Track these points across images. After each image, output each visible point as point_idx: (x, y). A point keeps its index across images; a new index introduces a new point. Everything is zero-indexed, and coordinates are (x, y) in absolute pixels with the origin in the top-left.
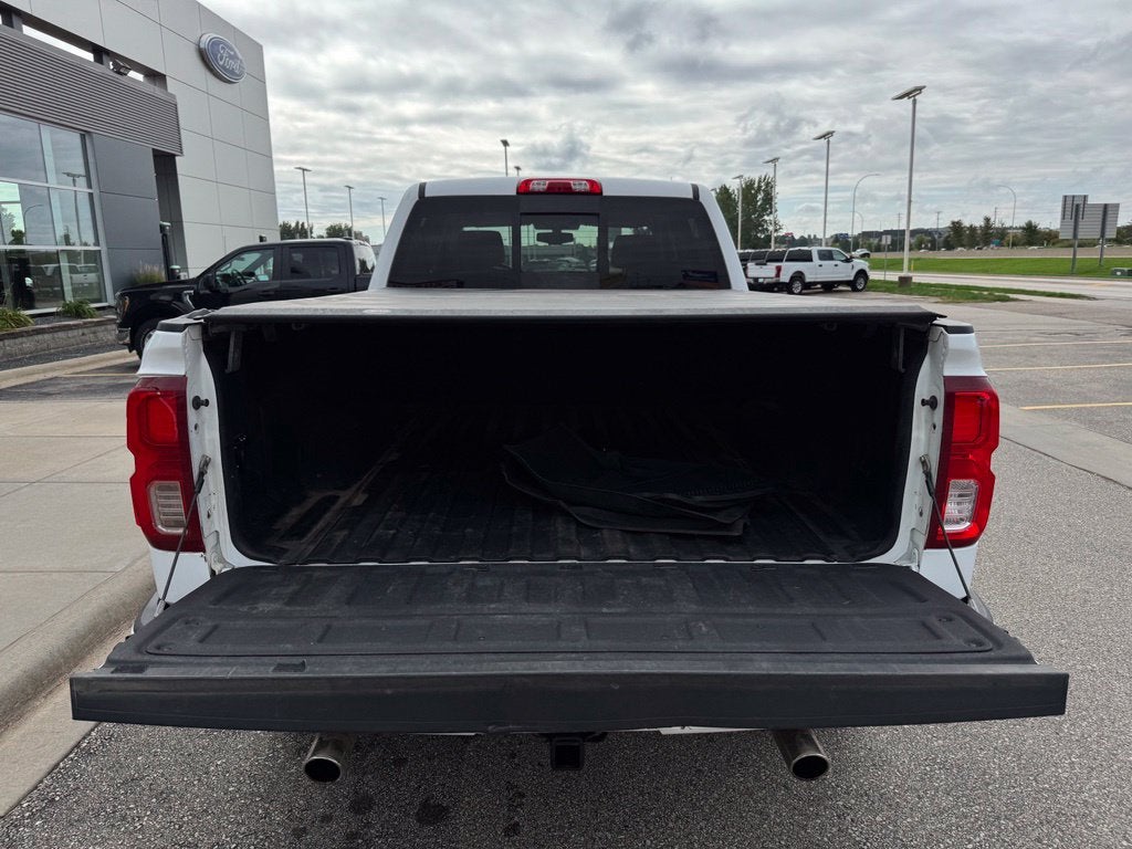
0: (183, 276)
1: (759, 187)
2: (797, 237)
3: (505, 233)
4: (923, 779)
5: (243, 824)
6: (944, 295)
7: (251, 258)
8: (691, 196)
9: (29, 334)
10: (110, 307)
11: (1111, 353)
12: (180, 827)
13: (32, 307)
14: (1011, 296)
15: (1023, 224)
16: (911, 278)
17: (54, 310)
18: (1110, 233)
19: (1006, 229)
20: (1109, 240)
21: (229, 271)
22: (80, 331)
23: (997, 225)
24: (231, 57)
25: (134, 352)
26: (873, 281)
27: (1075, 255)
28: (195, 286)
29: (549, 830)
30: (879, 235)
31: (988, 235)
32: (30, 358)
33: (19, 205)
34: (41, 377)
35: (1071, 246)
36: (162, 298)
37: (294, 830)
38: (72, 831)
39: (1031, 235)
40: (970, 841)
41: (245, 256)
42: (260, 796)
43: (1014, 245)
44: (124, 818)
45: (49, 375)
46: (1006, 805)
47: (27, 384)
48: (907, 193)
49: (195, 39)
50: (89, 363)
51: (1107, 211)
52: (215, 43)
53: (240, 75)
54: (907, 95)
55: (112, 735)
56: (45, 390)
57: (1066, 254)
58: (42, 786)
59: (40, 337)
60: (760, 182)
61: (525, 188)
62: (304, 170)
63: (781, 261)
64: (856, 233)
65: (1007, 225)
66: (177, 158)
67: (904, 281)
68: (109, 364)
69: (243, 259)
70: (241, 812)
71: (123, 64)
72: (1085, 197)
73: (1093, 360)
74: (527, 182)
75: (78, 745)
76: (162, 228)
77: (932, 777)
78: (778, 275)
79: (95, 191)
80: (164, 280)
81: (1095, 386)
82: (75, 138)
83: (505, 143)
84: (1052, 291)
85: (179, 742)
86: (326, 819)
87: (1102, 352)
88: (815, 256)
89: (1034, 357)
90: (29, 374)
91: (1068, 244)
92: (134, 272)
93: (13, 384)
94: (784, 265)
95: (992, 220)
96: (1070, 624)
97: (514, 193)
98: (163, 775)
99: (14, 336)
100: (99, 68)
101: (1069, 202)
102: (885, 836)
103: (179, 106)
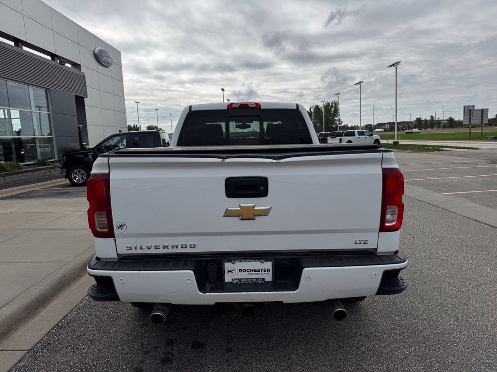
0: (87, 147)
1: (332, 105)
2: (349, 126)
3: (223, 125)
4: (390, 330)
5: (124, 350)
6: (413, 149)
7: (116, 139)
8: (295, 108)
9: (23, 172)
10: (56, 161)
11: (483, 171)
12: (100, 351)
13: (24, 162)
14: (442, 149)
15: (447, 118)
16: (398, 142)
17: (33, 162)
18: (485, 122)
19: (441, 120)
20: (485, 124)
21: (108, 145)
22: (44, 171)
23: (437, 119)
24: (107, 57)
25: (68, 179)
26: (382, 144)
27: (470, 131)
28: (93, 151)
29: (243, 350)
30: (384, 124)
31: (432, 123)
32: (23, 183)
33: (19, 119)
34: (28, 190)
35: (469, 127)
36: (79, 156)
37: (144, 352)
38: (58, 353)
39: (451, 123)
40: (407, 351)
41: (114, 138)
42: (130, 340)
43: (444, 127)
44: (77, 349)
45: (32, 189)
46: (423, 338)
47: (23, 193)
48: (395, 107)
49: (93, 50)
50: (48, 184)
51: (483, 112)
52: (101, 51)
53: (111, 64)
54: (393, 65)
55: (71, 321)
56: (31, 195)
57: (467, 131)
58: (45, 339)
59: (27, 174)
60: (332, 103)
61: (230, 106)
62: (137, 103)
63: (342, 136)
64: (375, 124)
65: (441, 119)
66: (85, 99)
67: (396, 144)
68: (56, 184)
69: (113, 140)
70: (123, 346)
71: (63, 61)
72: (473, 106)
73: (475, 174)
74: (231, 104)
75: (57, 325)
76: (79, 127)
77: (394, 329)
78: (340, 142)
79: (51, 113)
80: (79, 149)
81: (474, 184)
82: (43, 92)
83: (223, 90)
84: (460, 146)
85: (97, 322)
86: (156, 348)
87: (479, 170)
88: (356, 134)
89: (450, 173)
90: (23, 189)
91: (467, 126)
92: (67, 147)
93: (16, 193)
94: (343, 138)
95: (434, 117)
96: (454, 275)
97: (226, 108)
98: (92, 334)
99: (17, 173)
100: (53, 63)
101: (467, 108)
102: (375, 349)
103: (86, 78)
